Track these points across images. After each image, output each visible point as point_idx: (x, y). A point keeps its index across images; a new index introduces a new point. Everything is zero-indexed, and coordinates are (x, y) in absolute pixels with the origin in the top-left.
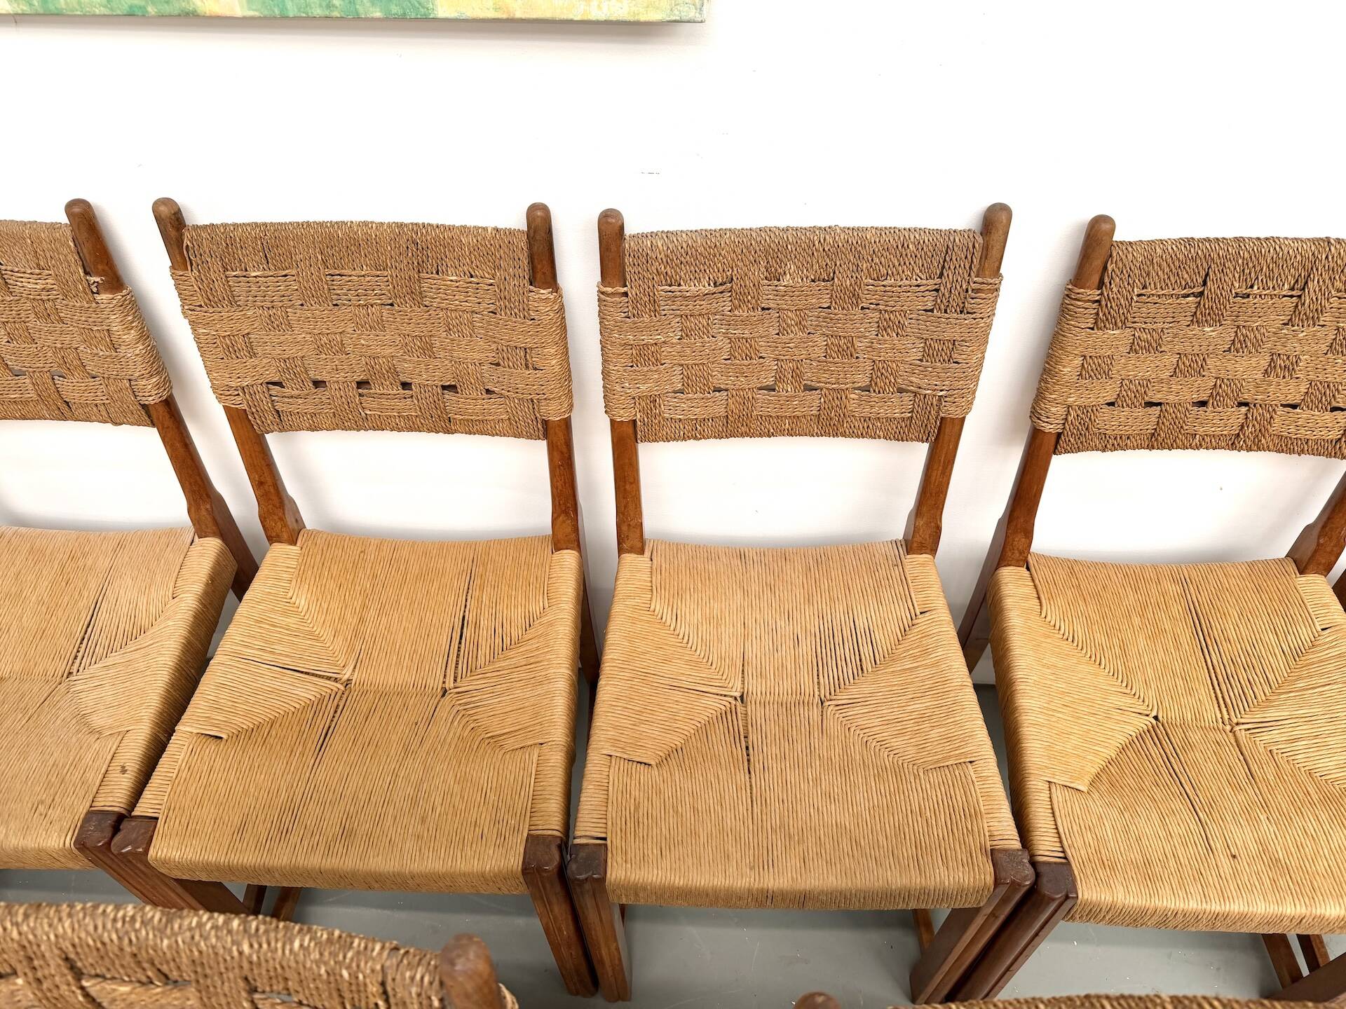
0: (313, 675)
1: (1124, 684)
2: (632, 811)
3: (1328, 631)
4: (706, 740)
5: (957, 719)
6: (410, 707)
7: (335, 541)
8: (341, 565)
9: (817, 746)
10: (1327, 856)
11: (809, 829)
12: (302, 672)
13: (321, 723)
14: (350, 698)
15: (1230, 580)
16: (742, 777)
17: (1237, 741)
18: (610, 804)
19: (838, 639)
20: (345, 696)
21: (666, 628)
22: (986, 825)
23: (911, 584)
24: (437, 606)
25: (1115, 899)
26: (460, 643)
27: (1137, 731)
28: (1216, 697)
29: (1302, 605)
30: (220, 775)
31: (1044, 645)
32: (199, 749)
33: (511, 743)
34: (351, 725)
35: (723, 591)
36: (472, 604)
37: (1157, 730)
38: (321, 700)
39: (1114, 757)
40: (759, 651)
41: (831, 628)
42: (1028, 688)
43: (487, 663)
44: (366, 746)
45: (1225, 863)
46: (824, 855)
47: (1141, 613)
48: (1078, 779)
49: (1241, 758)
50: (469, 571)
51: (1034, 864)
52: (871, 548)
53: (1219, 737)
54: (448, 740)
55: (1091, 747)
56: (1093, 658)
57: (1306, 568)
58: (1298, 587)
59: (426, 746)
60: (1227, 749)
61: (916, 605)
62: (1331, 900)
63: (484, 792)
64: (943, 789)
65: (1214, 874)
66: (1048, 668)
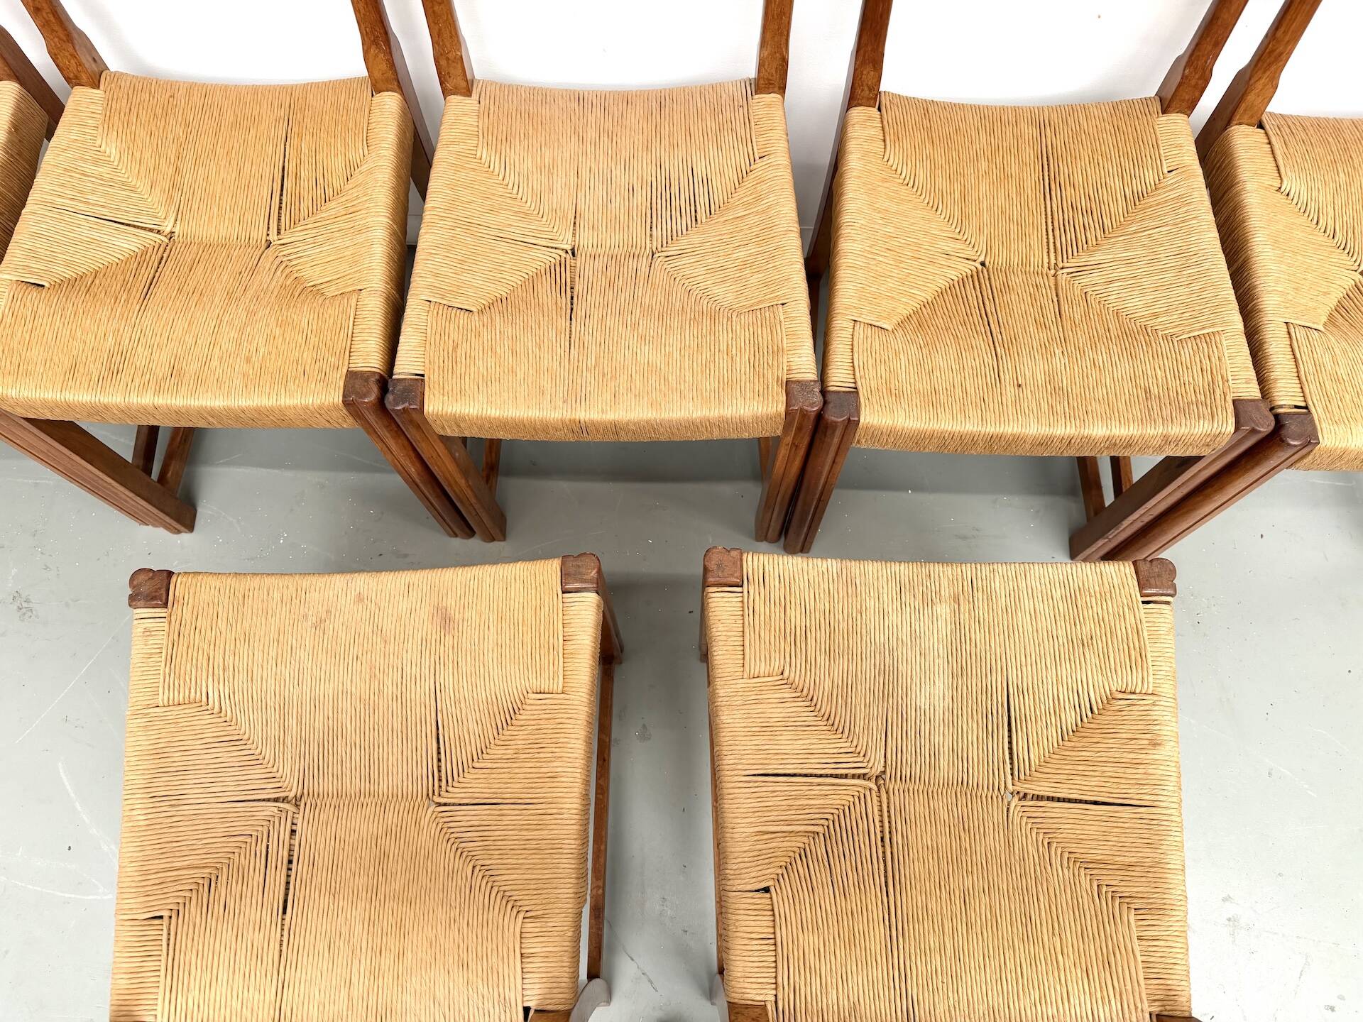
0: (134, 226)
1: (958, 230)
2: (450, 352)
3: (1174, 173)
4: (531, 290)
5: (777, 263)
6: (234, 257)
7: (141, 84)
8: (149, 111)
9: (640, 294)
10: (1108, 385)
11: (622, 367)
12: (123, 224)
13: (145, 275)
14: (174, 250)
15: (1089, 122)
16: (563, 323)
17: (1056, 285)
18: (428, 344)
19: (675, 189)
20: (168, 248)
21: (494, 177)
22: (785, 361)
23: (753, 127)
24: (255, 155)
25: (896, 422)
26: (281, 195)
27: (960, 276)
28: (1048, 243)
29: (1156, 146)
30: (45, 321)
31: (880, 189)
32: (20, 297)
33: (331, 291)
34: (175, 275)
35: (556, 137)
36: (291, 153)
37: (981, 275)
38: (144, 253)
39: (930, 300)
40: (592, 202)
41: (668, 178)
42: (853, 231)
43: (310, 215)
44: (190, 294)
45: (1010, 392)
46: (633, 389)
47: (990, 157)
48: (885, 318)
49: (1055, 299)
50: (286, 118)
51: (824, 392)
52: (718, 89)
53: (1039, 280)
54: (271, 288)
55: (907, 289)
56: (931, 204)
57: (1169, 106)
58: (1156, 127)
59: (250, 293)
60: (1044, 291)
61: (755, 150)
62: (1100, 422)
63: (305, 334)
64: (751, 329)
65: (996, 401)
66: (879, 212)
